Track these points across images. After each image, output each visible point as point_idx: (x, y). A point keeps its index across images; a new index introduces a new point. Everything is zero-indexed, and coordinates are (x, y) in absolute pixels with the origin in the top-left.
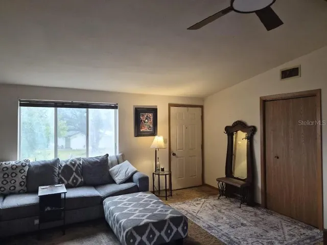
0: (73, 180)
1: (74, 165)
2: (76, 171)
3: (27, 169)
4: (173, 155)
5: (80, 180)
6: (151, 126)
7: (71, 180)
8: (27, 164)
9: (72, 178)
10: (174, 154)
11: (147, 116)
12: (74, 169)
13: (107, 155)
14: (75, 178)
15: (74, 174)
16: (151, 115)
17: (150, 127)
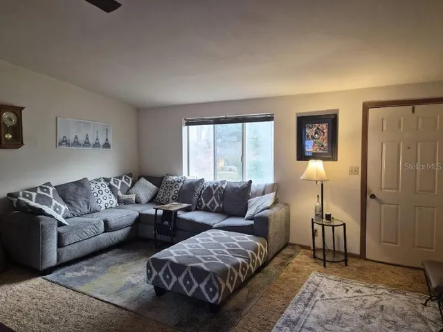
0: (211, 203)
1: (215, 187)
2: (216, 195)
3: (181, 184)
4: (371, 197)
5: (217, 205)
6: (325, 144)
7: (209, 203)
8: (182, 180)
9: (211, 201)
10: (373, 196)
11: (318, 128)
12: (214, 193)
13: (250, 182)
14: (213, 202)
15: (214, 198)
16: (324, 126)
17: (322, 146)
